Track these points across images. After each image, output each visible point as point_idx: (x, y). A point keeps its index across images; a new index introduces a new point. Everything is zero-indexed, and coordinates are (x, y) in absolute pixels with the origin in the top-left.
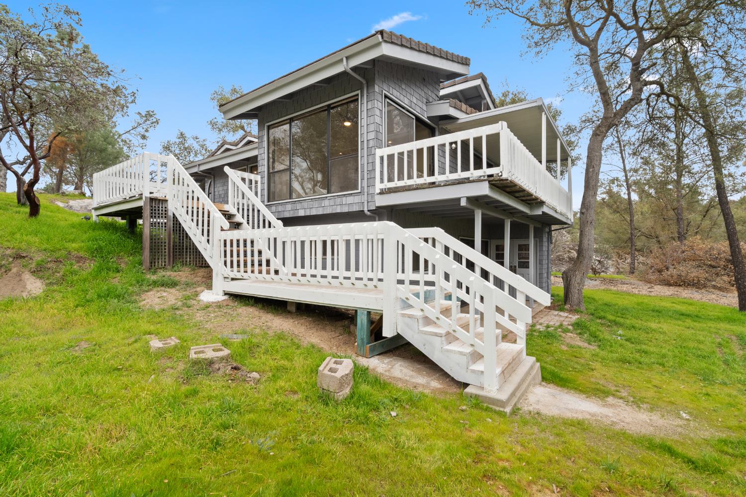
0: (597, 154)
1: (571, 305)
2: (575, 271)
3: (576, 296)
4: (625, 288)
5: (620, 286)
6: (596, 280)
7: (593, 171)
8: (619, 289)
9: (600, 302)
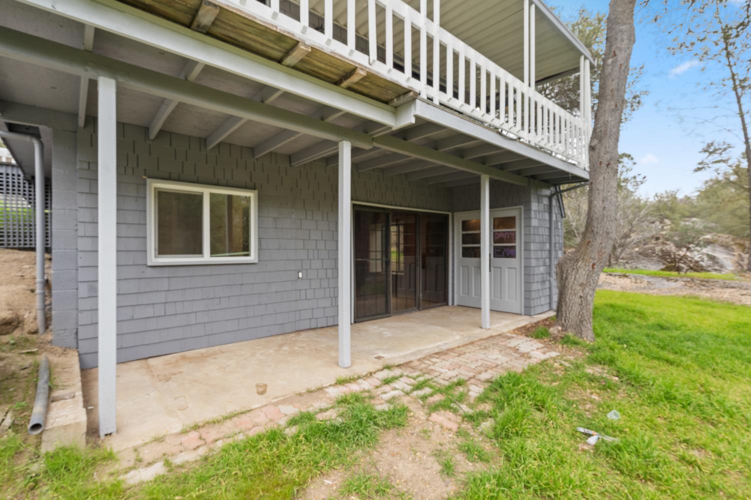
0: (624, 27)
1: (563, 326)
2: (577, 261)
3: (576, 308)
4: (727, 294)
5: (718, 290)
6: (676, 281)
7: (613, 62)
8: (714, 295)
9: (652, 320)
